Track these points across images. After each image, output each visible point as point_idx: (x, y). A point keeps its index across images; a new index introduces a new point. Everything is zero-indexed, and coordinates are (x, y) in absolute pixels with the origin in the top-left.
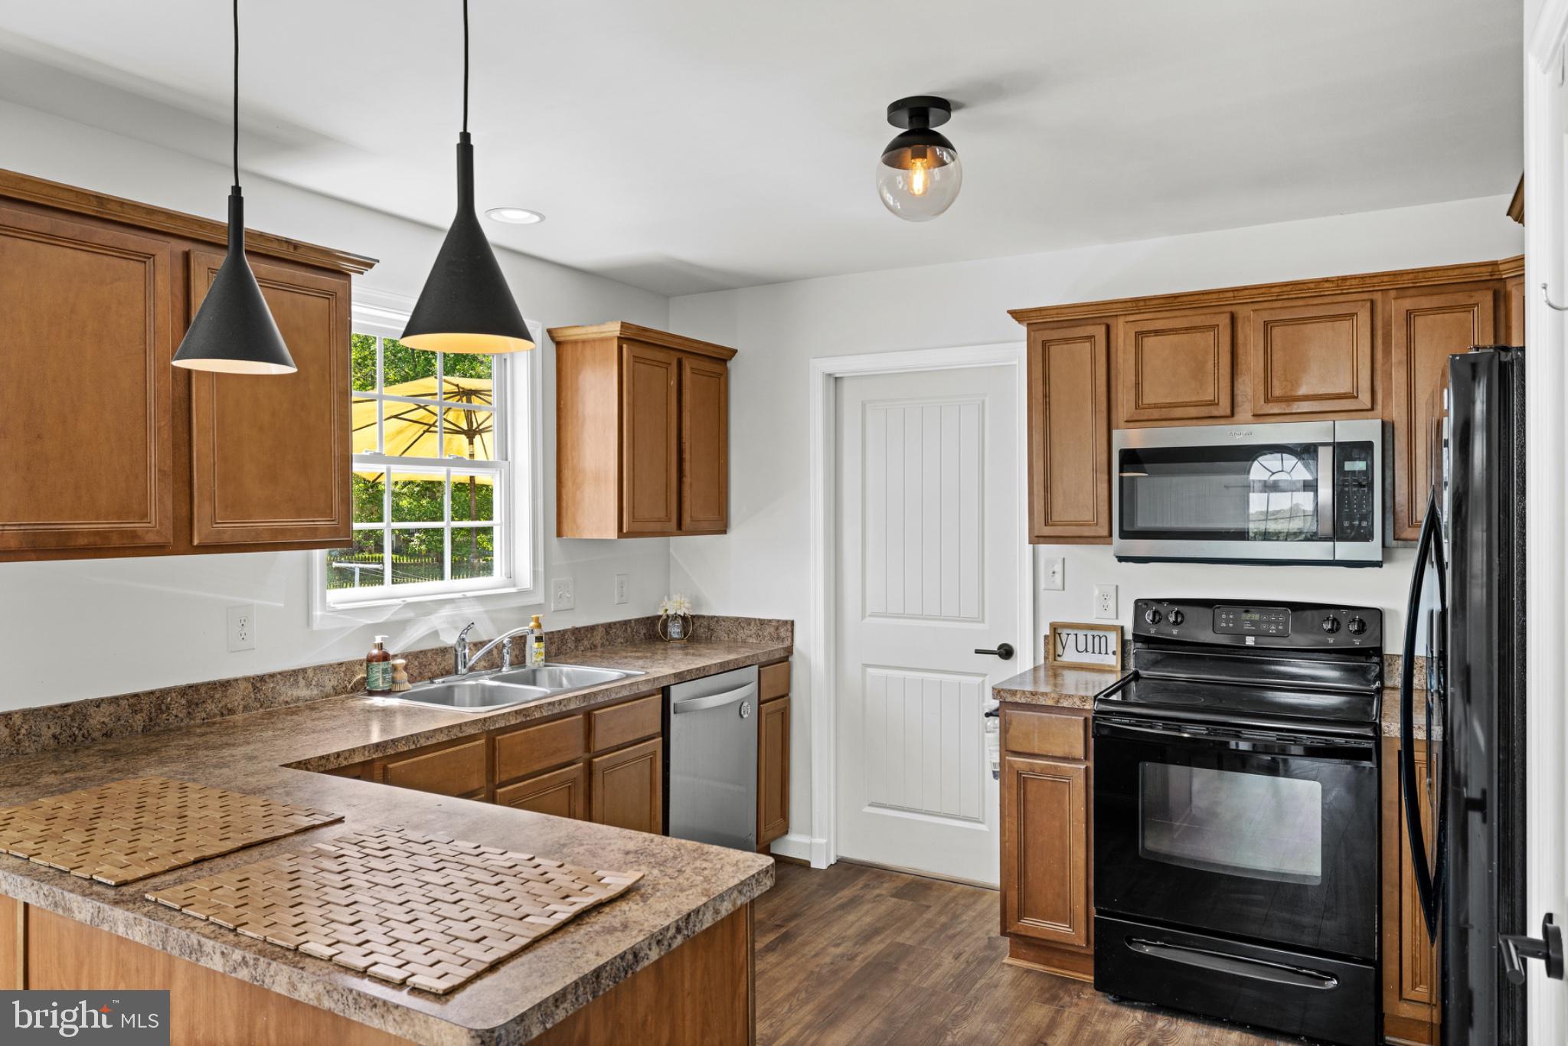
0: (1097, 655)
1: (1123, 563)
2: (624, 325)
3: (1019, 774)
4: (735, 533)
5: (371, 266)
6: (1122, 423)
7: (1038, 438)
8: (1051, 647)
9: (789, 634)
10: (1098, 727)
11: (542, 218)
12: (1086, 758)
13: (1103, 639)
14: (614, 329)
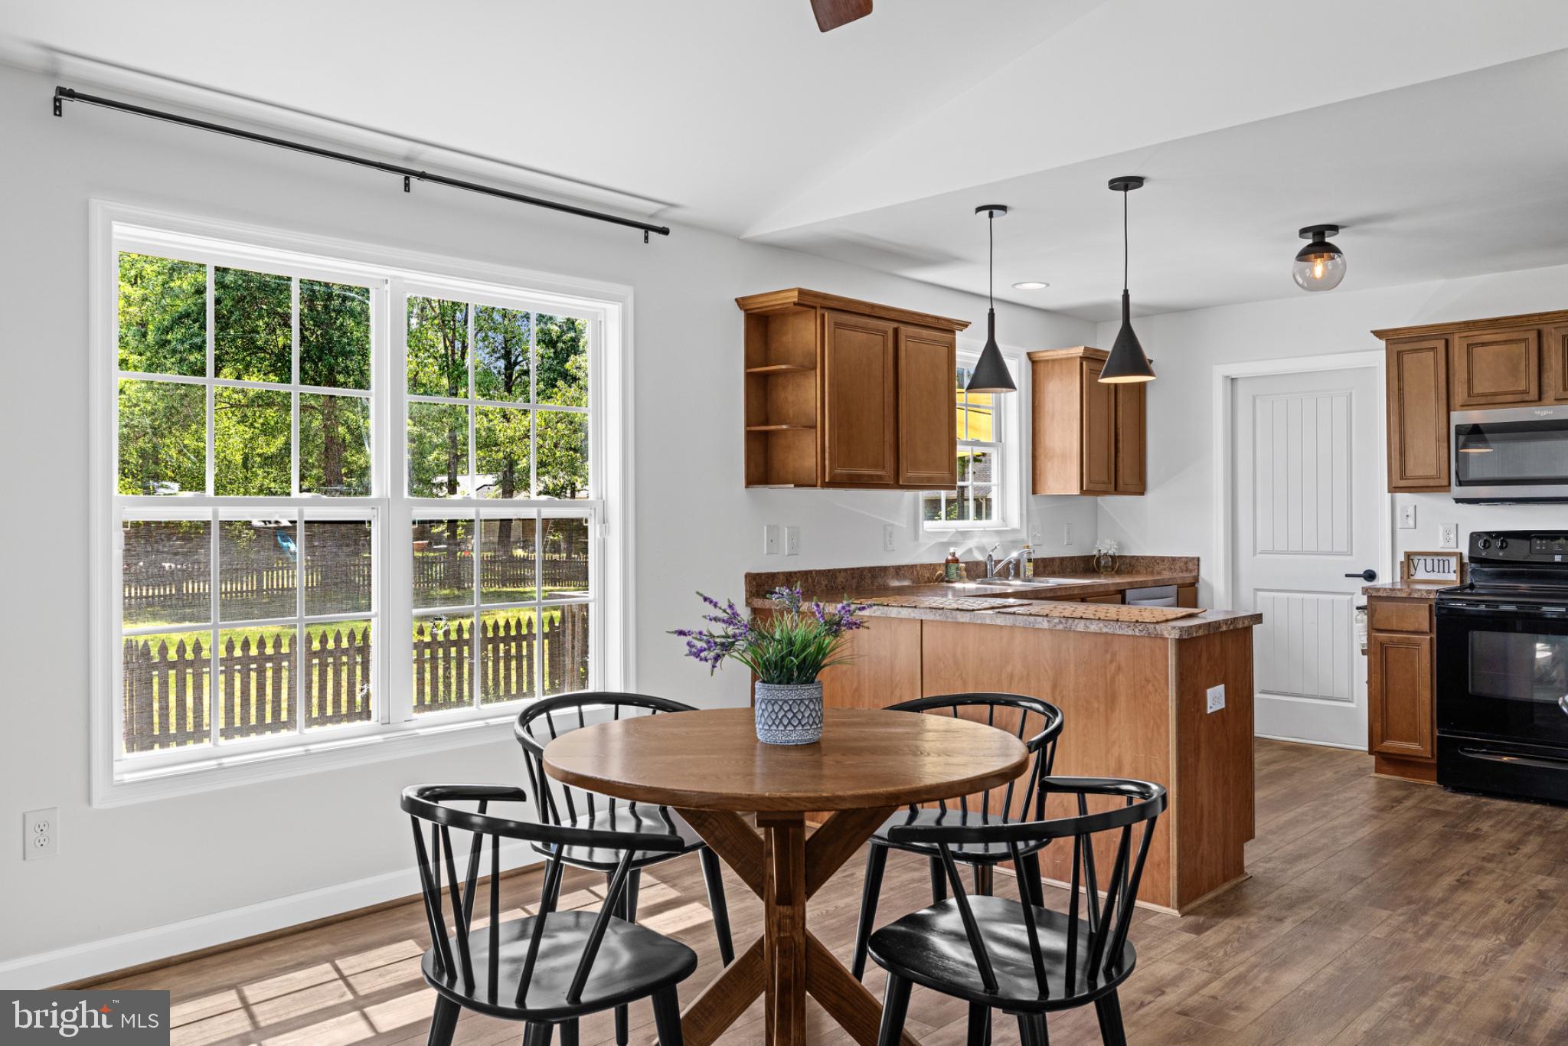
0: (1441, 574)
1: (1460, 504)
2: (1086, 349)
3: (1382, 644)
4: (1150, 496)
5: (966, 326)
6: (1458, 407)
7: (1395, 419)
8: (1406, 569)
9: (1196, 567)
10: (1440, 608)
11: (1048, 285)
12: (1431, 631)
13: (1446, 562)
14: (1079, 351)
